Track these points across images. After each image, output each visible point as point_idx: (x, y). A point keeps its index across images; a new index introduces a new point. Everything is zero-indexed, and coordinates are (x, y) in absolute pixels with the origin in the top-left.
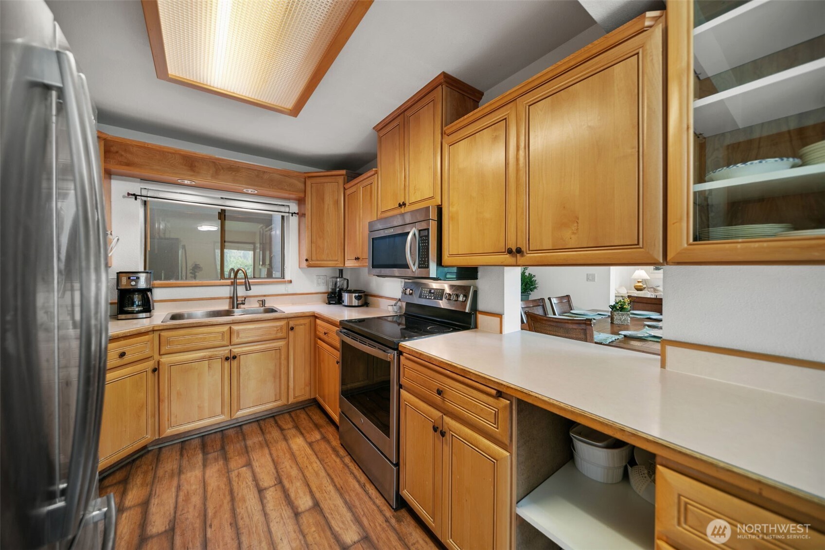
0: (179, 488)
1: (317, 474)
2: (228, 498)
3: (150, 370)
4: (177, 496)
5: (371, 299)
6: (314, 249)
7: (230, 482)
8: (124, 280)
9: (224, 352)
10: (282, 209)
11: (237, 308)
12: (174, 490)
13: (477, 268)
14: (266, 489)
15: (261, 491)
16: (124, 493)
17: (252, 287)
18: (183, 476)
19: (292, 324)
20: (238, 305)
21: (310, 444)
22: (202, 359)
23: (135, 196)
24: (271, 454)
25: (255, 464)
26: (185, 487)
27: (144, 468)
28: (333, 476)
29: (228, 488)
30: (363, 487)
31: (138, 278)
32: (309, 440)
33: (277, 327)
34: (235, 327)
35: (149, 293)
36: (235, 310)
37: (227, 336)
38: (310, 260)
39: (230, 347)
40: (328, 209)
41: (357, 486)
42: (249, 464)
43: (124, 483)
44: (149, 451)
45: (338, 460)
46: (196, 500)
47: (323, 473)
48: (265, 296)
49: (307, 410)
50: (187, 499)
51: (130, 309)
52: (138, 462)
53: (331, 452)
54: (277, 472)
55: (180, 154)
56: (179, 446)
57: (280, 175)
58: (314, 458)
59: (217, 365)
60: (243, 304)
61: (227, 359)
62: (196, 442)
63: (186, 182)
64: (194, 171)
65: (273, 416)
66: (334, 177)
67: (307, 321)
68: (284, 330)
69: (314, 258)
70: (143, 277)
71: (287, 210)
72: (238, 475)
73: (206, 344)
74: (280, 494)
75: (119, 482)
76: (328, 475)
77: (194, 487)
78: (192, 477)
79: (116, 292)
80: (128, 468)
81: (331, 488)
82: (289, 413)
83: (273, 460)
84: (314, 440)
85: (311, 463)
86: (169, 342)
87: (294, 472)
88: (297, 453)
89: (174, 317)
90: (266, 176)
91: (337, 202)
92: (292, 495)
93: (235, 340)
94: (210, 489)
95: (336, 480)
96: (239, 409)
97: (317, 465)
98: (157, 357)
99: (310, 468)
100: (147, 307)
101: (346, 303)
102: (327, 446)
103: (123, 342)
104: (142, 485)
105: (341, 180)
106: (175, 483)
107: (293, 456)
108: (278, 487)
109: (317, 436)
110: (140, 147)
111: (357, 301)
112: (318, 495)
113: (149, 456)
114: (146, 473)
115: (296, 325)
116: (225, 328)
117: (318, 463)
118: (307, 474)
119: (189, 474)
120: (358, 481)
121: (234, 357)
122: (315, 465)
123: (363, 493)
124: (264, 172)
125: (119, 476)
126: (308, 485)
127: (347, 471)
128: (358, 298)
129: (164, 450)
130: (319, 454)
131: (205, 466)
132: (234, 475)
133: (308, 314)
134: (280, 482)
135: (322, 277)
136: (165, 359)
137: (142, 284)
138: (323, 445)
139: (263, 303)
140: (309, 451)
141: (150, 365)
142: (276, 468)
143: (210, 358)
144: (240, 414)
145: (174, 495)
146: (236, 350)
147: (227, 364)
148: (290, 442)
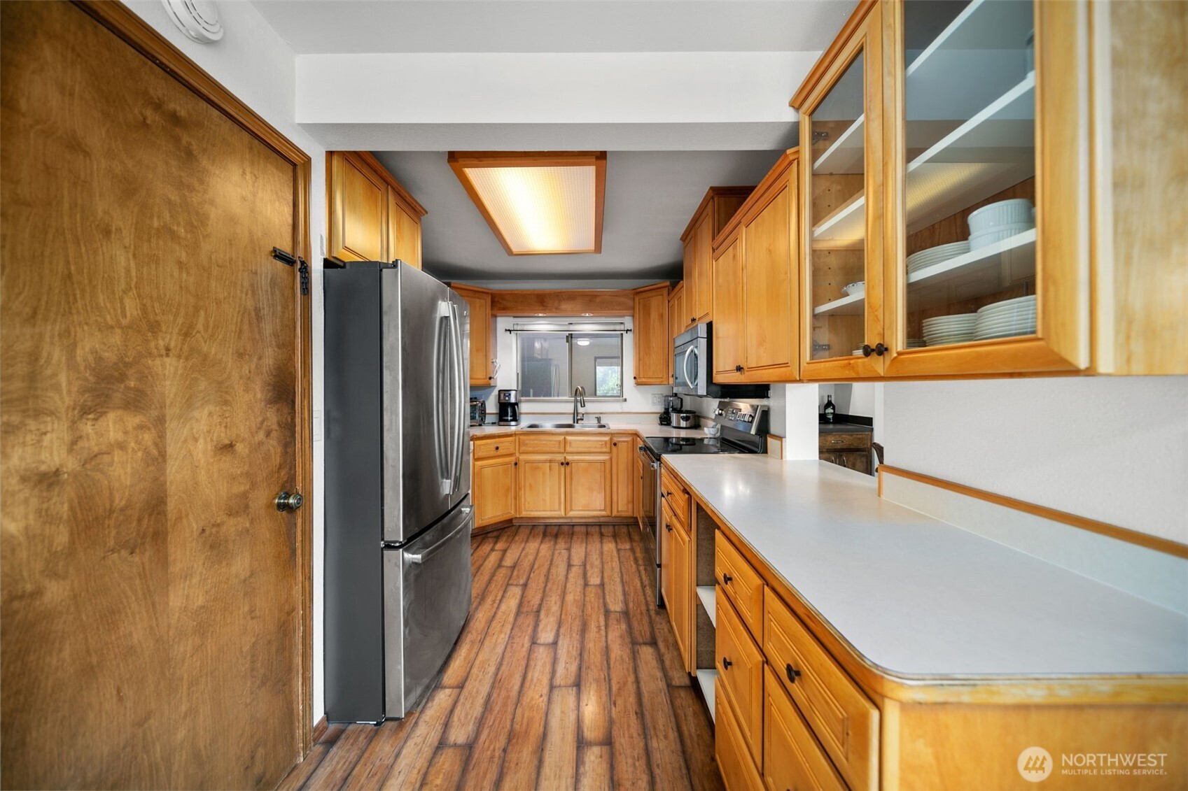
0: (524, 549)
1: (613, 569)
2: (549, 563)
3: (513, 463)
4: (521, 553)
5: (703, 421)
6: (641, 366)
7: (553, 555)
8: (502, 395)
9: (560, 458)
10: (618, 327)
11: (577, 423)
12: (521, 549)
13: (769, 385)
14: (573, 566)
15: (569, 566)
16: (496, 543)
17: (586, 404)
18: (528, 544)
19: (615, 439)
20: (578, 420)
21: (618, 550)
22: (545, 461)
23: (510, 331)
24: (586, 548)
25: (573, 551)
26: (527, 550)
27: (509, 533)
28: (624, 574)
29: (550, 558)
30: (643, 587)
31: (510, 394)
32: (619, 547)
33: (601, 441)
34: (569, 438)
35: (516, 407)
36: (576, 424)
37: (562, 445)
38: (637, 377)
39: (565, 455)
40: (654, 325)
41: (639, 585)
42: (569, 549)
43: (497, 539)
44: (513, 526)
45: (634, 566)
46: (531, 558)
47: (617, 570)
48: (601, 413)
49: (630, 527)
50: (526, 556)
51: (506, 418)
52: (506, 530)
53: (632, 559)
54: (585, 559)
55: (534, 294)
56: (530, 527)
57: (610, 295)
58: (616, 559)
59: (556, 466)
60: (582, 420)
61: (562, 464)
62: (542, 529)
63: (540, 315)
64: (543, 306)
65: (600, 525)
66: (658, 290)
67: (629, 439)
68: (608, 446)
69: (641, 376)
70: (513, 393)
71: (622, 327)
72: (560, 553)
73: (547, 449)
74: (581, 571)
75: (495, 537)
76: (621, 572)
77: (531, 551)
78: (533, 546)
79: (498, 404)
80: (501, 531)
81: (618, 580)
82: (614, 526)
83: (586, 552)
84: (623, 548)
85: (612, 561)
86: (525, 445)
87: (597, 563)
88: (605, 553)
89: (531, 426)
90: (598, 300)
91: (661, 316)
92: (589, 574)
93: (568, 449)
94: (540, 555)
95: (625, 576)
96: (571, 510)
97: (616, 564)
98: (517, 454)
99: (610, 563)
100: (515, 419)
101: (674, 424)
102: (631, 555)
103: (497, 440)
104: (506, 541)
105: (665, 292)
106: (523, 545)
107: (602, 553)
108: (582, 567)
109: (628, 546)
110: (510, 294)
111: (685, 422)
112: (606, 580)
113: (513, 528)
114: (508, 536)
115: (620, 442)
116: (562, 437)
117: (618, 563)
118: (606, 567)
119: (531, 544)
120: (642, 583)
121: (568, 464)
122: (614, 563)
123: (641, 590)
124: (596, 296)
125: (495, 534)
126: (603, 573)
127: (637, 574)
128: (686, 419)
129: (522, 527)
130: (621, 558)
131: (542, 542)
132: (556, 552)
133: (630, 432)
134: (584, 565)
135: (657, 396)
136: (522, 457)
137: (513, 400)
138: (629, 554)
139: (599, 419)
140: (615, 553)
141: (513, 459)
142: (586, 557)
143: (551, 461)
144: (571, 514)
145: (520, 552)
146: (569, 458)
147: (562, 468)
148: (604, 545)
